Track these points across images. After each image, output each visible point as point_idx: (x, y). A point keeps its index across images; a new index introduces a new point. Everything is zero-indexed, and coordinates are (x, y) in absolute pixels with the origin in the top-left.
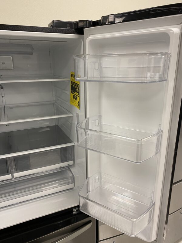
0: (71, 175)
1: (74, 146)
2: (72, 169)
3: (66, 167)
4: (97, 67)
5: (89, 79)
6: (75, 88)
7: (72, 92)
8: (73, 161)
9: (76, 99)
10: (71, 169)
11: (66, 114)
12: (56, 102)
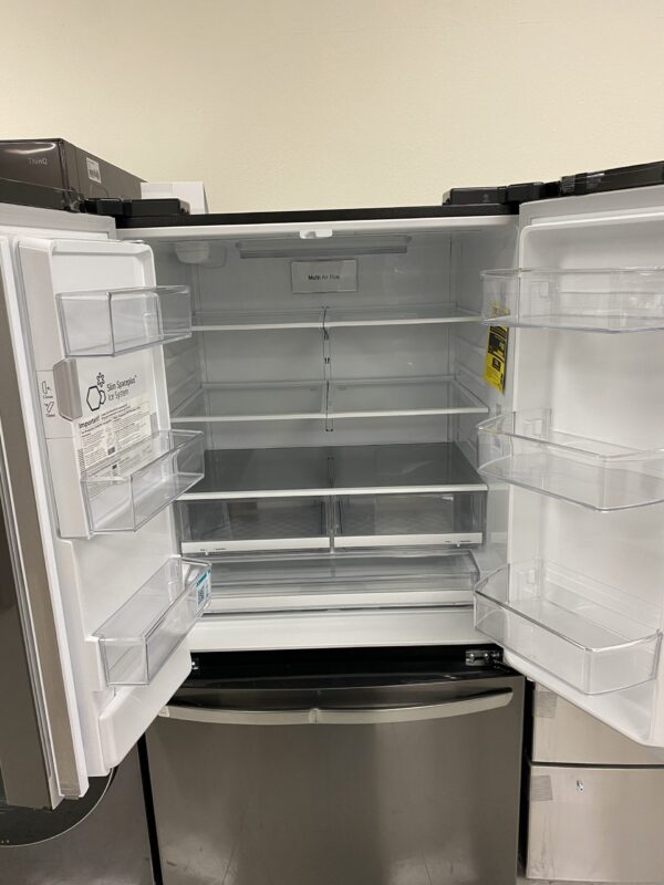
0: (473, 569)
1: (486, 492)
2: (477, 557)
3: (462, 546)
4: (545, 291)
5: (522, 321)
6: (498, 340)
7: (491, 351)
8: (481, 534)
9: (498, 368)
10: (474, 555)
11: (473, 406)
12: (455, 379)
